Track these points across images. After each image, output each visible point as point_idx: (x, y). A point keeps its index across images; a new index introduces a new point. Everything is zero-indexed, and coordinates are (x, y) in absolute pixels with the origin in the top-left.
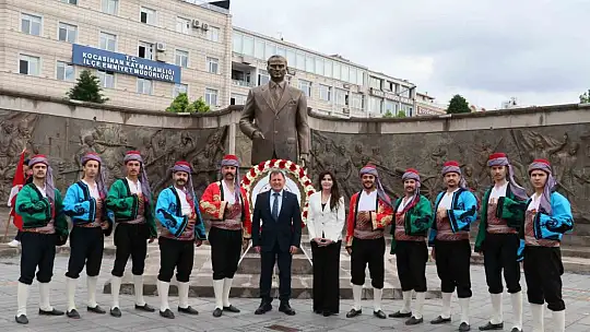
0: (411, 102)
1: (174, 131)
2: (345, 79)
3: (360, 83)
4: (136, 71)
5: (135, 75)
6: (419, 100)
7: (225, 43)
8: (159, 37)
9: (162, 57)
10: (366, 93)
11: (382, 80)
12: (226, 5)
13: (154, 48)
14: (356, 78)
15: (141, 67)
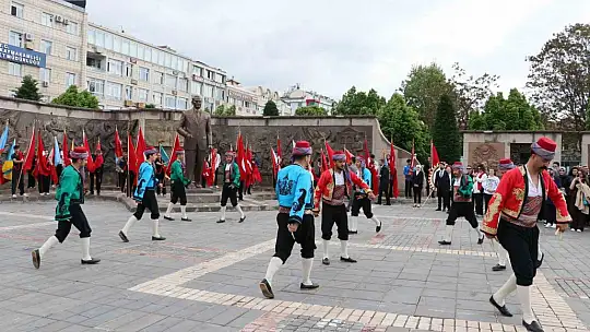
0: (223, 86)
1: (100, 121)
2: (173, 67)
3: (185, 71)
4: (8, 57)
5: (8, 60)
6: (229, 84)
7: (82, 36)
8: (27, 29)
9: (29, 45)
10: (190, 78)
11: (202, 69)
12: (83, 5)
13: (23, 37)
14: (182, 66)
15: (13, 53)
